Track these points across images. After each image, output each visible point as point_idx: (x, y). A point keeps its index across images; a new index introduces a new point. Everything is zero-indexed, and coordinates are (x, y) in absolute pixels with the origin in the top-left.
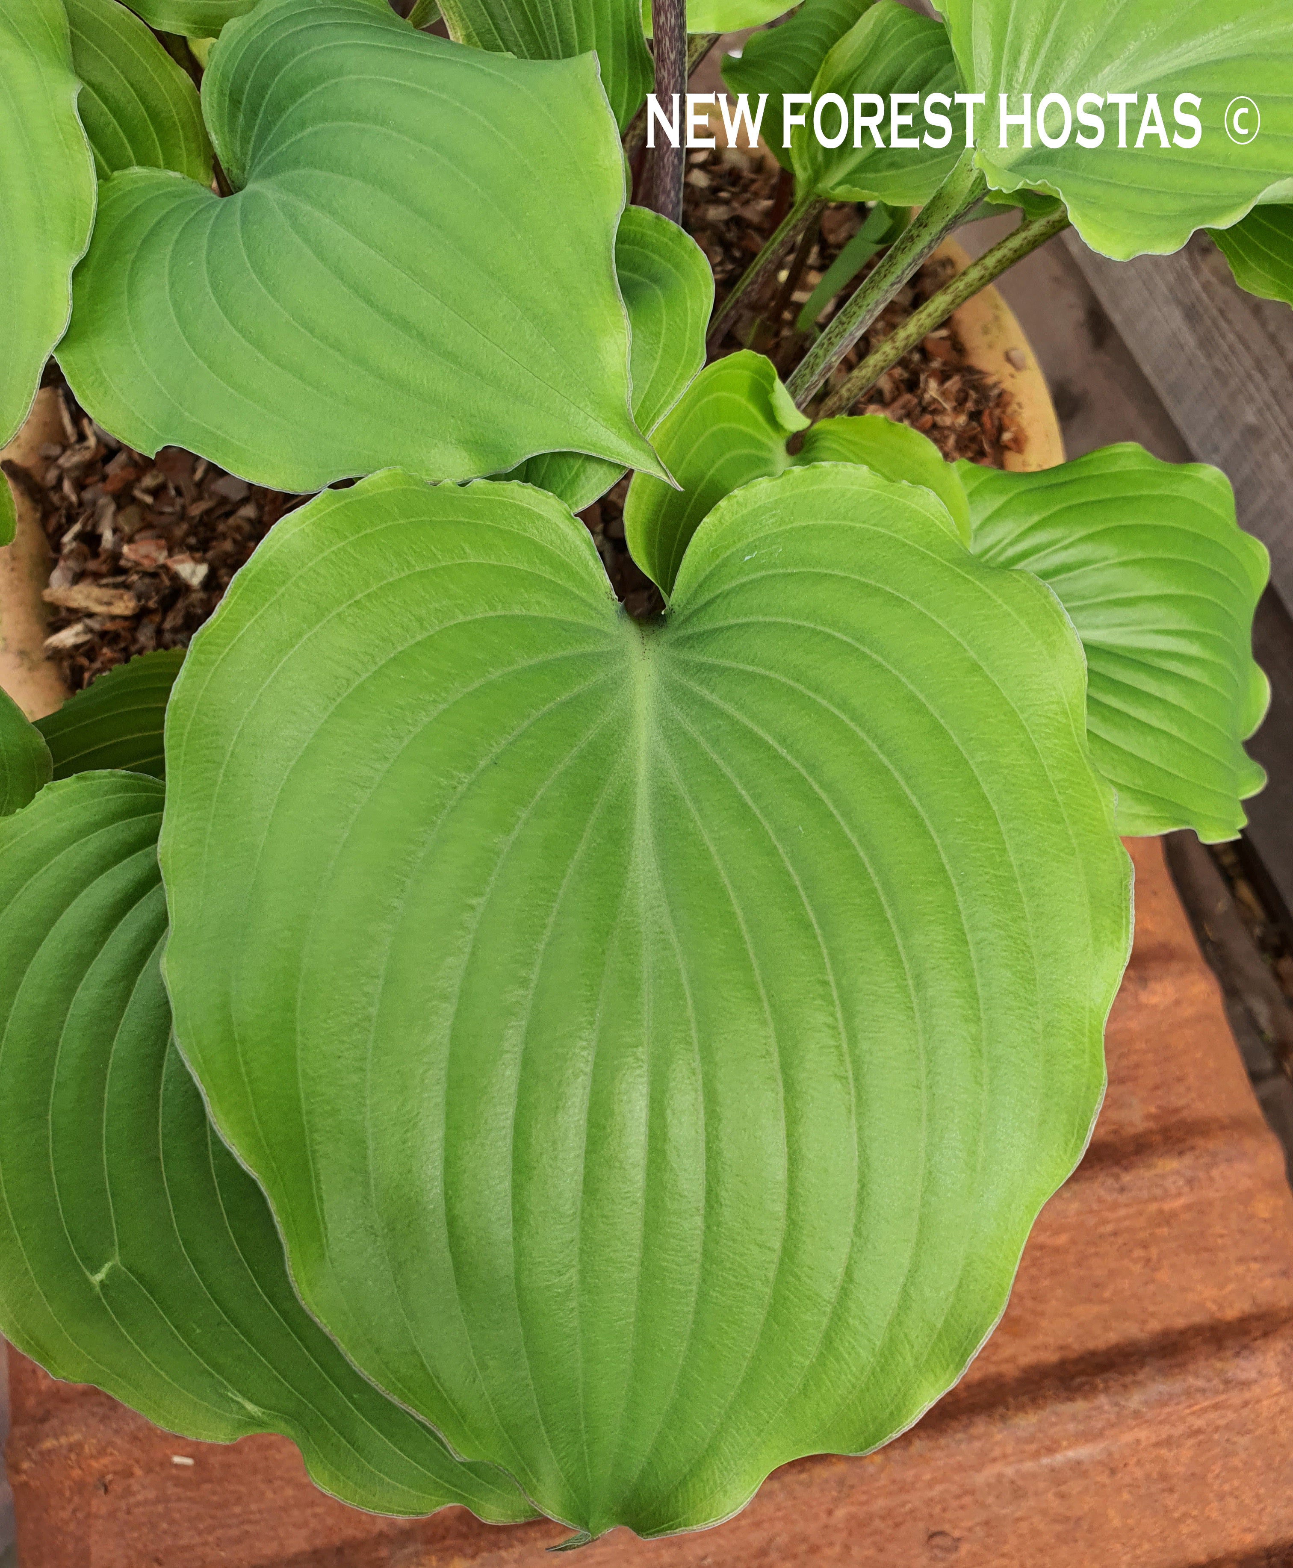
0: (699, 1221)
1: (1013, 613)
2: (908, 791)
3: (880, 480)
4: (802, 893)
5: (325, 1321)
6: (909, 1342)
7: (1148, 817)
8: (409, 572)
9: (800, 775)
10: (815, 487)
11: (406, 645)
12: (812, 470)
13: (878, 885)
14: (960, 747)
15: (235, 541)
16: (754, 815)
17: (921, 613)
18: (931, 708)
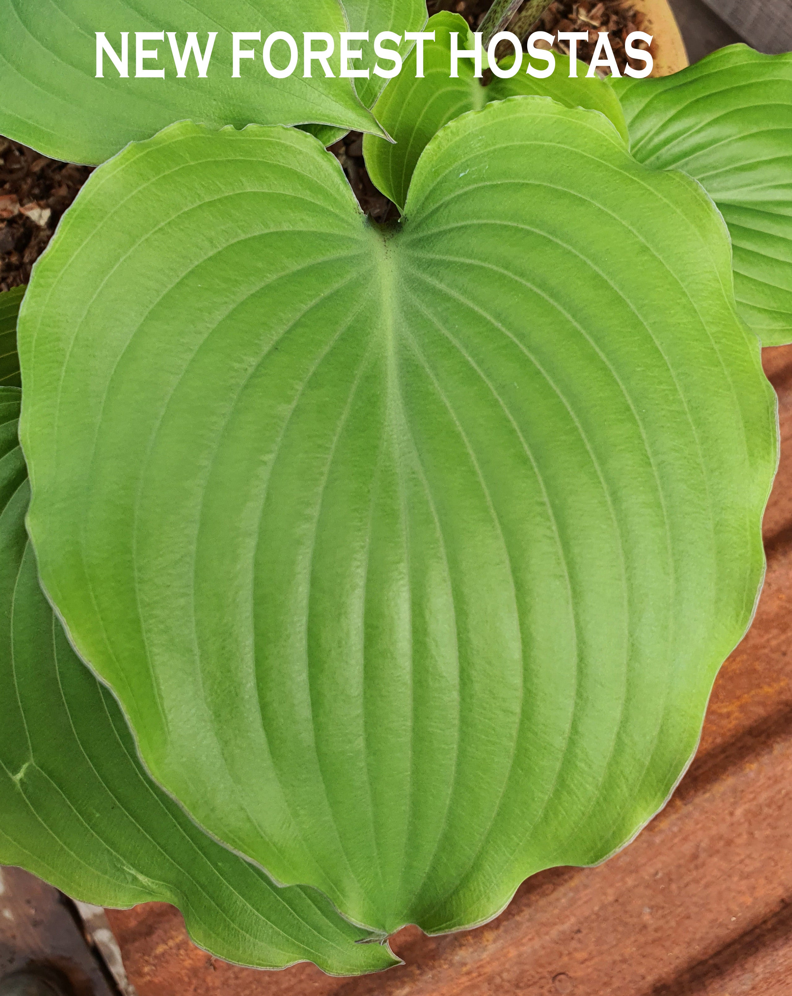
0: (455, 695)
1: (672, 205)
2: (597, 349)
3: (560, 107)
4: (520, 434)
5: (170, 789)
6: (624, 776)
7: (783, 331)
8: (200, 203)
9: (512, 343)
10: (511, 116)
11: (201, 260)
12: (508, 103)
13: (578, 424)
14: (636, 312)
15: (69, 187)
16: (479, 376)
17: (599, 209)
18: (612, 283)
